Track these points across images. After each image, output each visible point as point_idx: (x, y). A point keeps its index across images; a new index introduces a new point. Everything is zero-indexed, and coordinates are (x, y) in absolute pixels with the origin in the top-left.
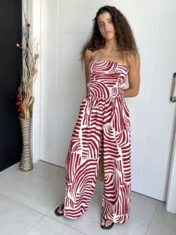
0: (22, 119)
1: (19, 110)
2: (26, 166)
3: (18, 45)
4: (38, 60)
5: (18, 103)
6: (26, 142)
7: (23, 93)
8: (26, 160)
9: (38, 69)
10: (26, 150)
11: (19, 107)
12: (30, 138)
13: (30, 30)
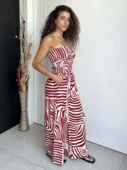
0: (20, 92)
1: (18, 85)
2: (24, 128)
3: (16, 37)
4: (32, 47)
5: (17, 80)
6: (23, 109)
7: (21, 73)
8: (24, 122)
9: (32, 54)
10: (23, 115)
11: (18, 83)
12: (26, 106)
13: (25, 25)
